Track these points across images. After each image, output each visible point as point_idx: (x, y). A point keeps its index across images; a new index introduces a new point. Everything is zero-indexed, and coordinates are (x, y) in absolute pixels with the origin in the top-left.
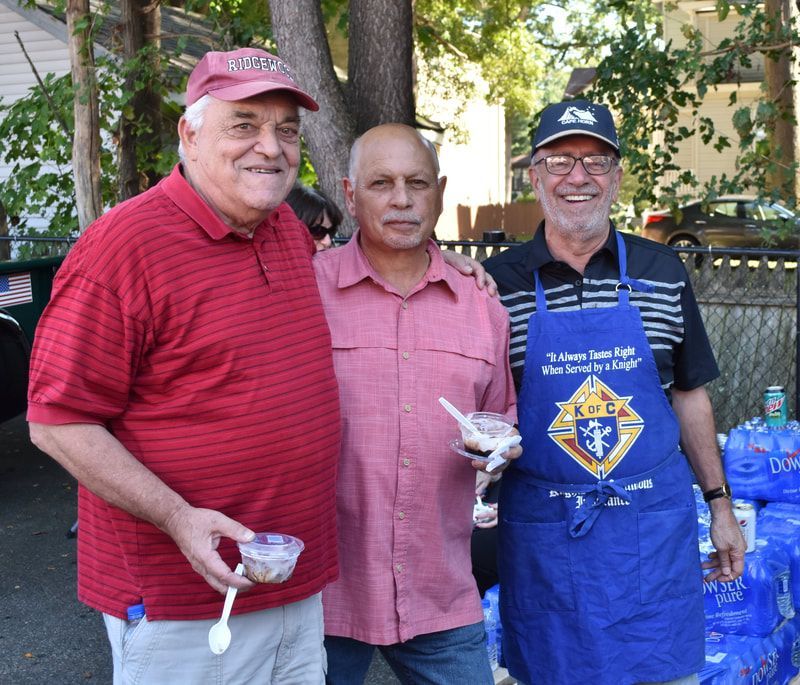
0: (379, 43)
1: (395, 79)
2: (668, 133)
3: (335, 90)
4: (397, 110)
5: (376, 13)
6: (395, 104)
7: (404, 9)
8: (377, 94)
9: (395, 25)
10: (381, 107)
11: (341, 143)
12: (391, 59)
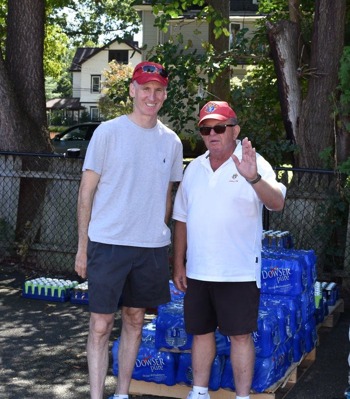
0: (26, 41)
1: (34, 62)
2: (190, 100)
3: (3, 67)
4: (35, 80)
5: (25, 23)
6: (35, 76)
7: (41, 22)
8: (24, 70)
9: (36, 31)
10: (26, 77)
11: (6, 98)
12: (32, 50)
